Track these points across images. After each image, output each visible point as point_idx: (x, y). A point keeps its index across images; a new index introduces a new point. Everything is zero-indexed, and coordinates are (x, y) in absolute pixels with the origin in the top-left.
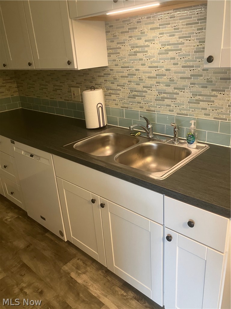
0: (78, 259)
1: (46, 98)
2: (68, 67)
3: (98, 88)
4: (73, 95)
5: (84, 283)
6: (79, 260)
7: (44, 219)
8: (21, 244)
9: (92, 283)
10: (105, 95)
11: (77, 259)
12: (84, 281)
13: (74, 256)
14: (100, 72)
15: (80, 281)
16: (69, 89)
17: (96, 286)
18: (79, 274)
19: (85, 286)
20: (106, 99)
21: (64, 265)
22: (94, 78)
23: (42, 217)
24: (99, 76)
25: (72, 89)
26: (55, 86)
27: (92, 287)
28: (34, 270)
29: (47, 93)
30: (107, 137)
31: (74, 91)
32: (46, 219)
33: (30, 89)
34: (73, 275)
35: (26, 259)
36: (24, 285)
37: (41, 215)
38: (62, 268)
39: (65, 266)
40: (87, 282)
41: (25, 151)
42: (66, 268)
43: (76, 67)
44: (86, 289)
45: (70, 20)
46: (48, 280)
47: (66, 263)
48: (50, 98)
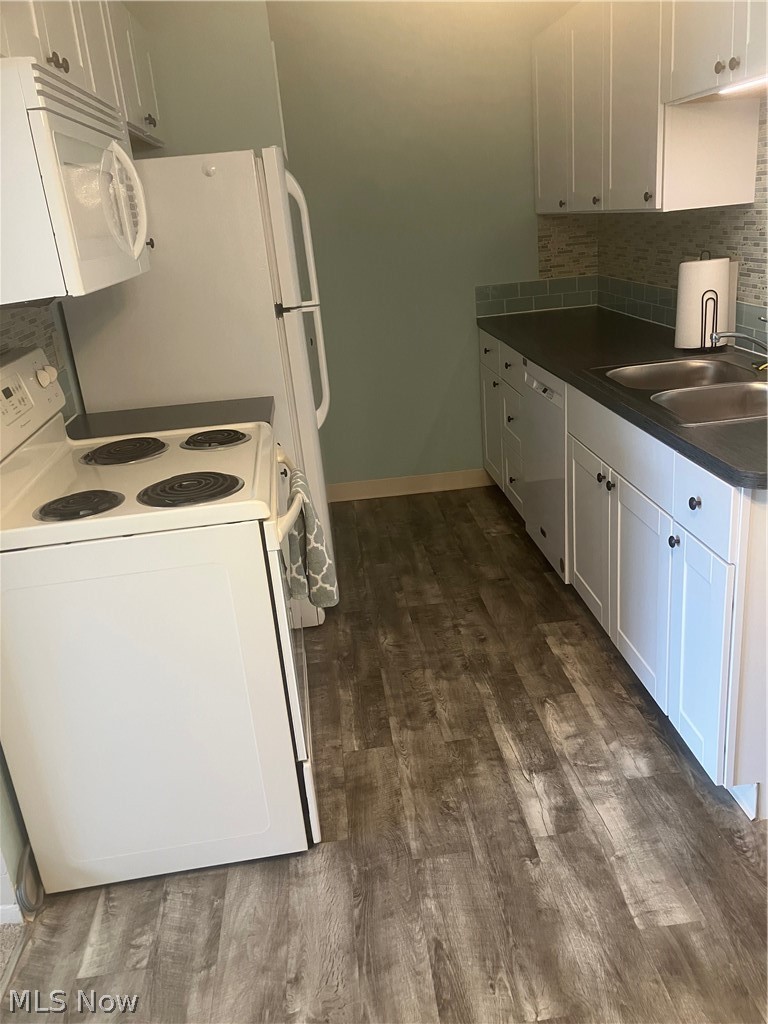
0: (577, 625)
2: (646, 207)
5: (562, 657)
7: (545, 534)
8: (491, 573)
9: (576, 661)
12: (565, 654)
13: (574, 618)
15: (556, 651)
18: (562, 643)
19: (560, 660)
21: (546, 622)
23: (542, 532)
24: (735, 228)
27: (573, 665)
28: (490, 609)
30: (701, 369)
32: (547, 535)
34: (551, 640)
35: (487, 595)
36: (463, 622)
37: (543, 529)
38: (539, 626)
40: (567, 658)
41: (538, 382)
42: (545, 627)
43: (658, 206)
44: (558, 665)
45: (660, 107)
46: (504, 630)
47: (551, 622)
48: (649, 282)
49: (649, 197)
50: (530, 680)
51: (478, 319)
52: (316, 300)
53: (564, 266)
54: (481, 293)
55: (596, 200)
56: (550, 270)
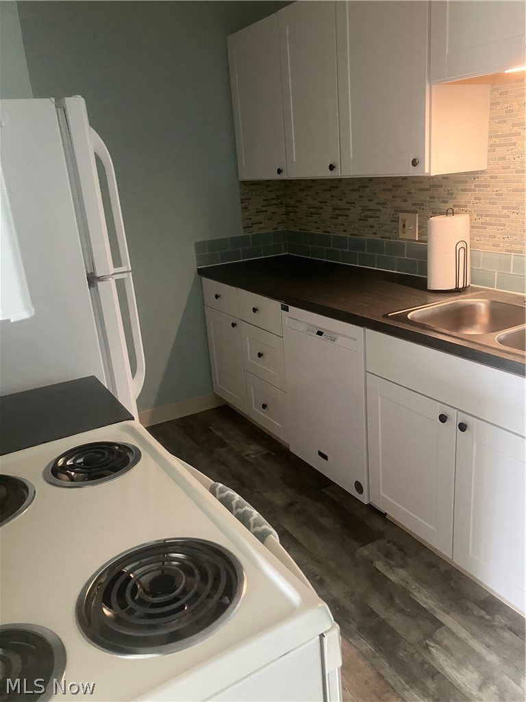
0: (389, 542)
1: (344, 234)
2: (412, 172)
3: (459, 213)
4: (401, 226)
5: (403, 584)
6: (391, 543)
7: (325, 457)
9: (418, 585)
10: (472, 227)
11: (386, 540)
12: (402, 580)
13: (381, 535)
14: (466, 182)
15: (392, 577)
16: (395, 216)
17: (425, 592)
18: (391, 567)
19: (403, 587)
20: (474, 235)
21: (362, 546)
22: (452, 194)
23: (321, 454)
24: (463, 190)
25: (402, 216)
26: (364, 210)
27: (419, 592)
29: (346, 224)
31: (404, 220)
32: (329, 459)
33: (312, 216)
34: (380, 565)
37: (321, 451)
38: (358, 552)
39: (362, 548)
40: (407, 583)
42: (365, 552)
43: (427, 171)
46: (333, 565)
47: (365, 545)
48: (351, 235)
49: (414, 163)
50: (396, 621)
51: (198, 269)
52: (127, 266)
53: (261, 223)
54: (200, 246)
55: (332, 167)
56: (251, 227)
